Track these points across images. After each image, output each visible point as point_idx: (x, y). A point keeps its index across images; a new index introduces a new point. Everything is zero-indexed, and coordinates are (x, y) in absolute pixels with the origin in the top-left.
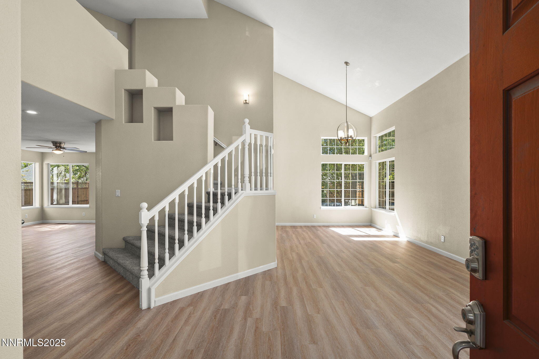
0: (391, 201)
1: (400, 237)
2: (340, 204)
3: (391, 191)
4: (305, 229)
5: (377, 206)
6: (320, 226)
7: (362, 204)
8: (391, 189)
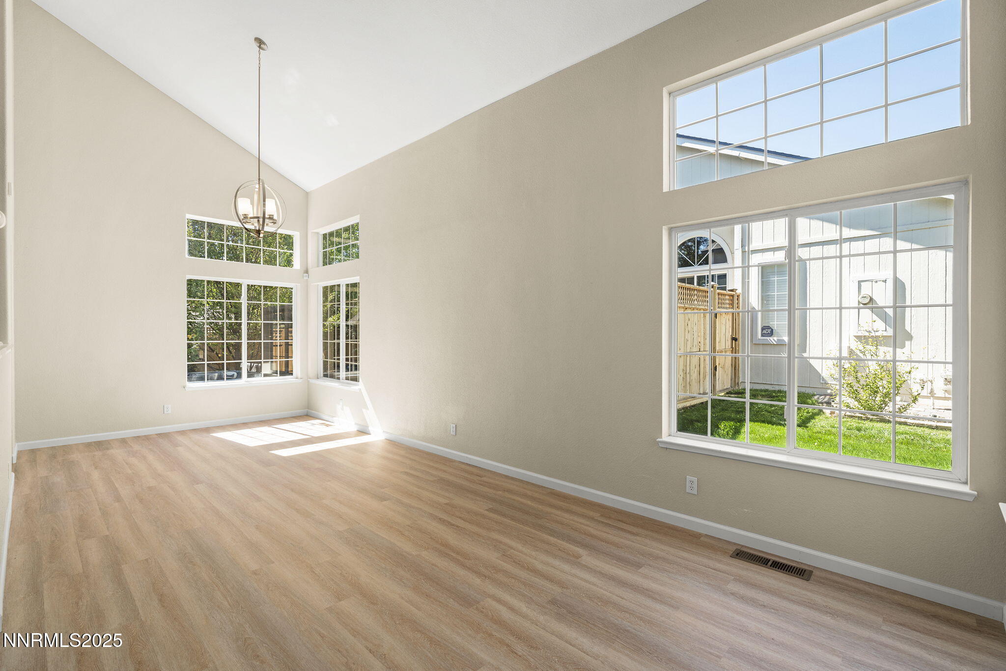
0: (350, 363)
1: (371, 432)
2: (236, 374)
3: (350, 343)
4: (136, 447)
5: (320, 374)
6: (182, 433)
7: (286, 371)
8: (350, 340)
